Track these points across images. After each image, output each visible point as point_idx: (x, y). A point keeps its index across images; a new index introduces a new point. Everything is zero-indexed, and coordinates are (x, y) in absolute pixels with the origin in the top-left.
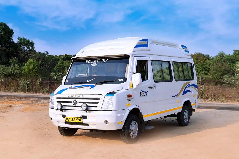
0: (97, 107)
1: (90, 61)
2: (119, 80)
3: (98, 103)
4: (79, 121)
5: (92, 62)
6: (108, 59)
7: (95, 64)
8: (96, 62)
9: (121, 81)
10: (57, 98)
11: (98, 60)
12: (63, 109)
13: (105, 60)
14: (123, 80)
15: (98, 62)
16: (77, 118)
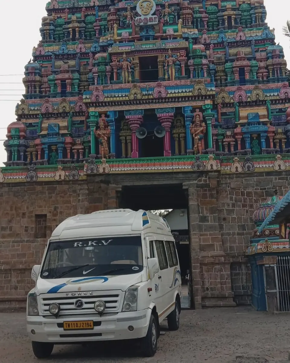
0: (115, 307)
1: (81, 243)
2: (133, 268)
3: (116, 302)
4: (88, 327)
5: (85, 245)
6: (110, 241)
7: (91, 248)
8: (92, 244)
9: (136, 269)
10: (44, 299)
11: (95, 242)
12: (60, 314)
13: (106, 242)
14: (138, 268)
15: (94, 244)
16: (84, 322)
